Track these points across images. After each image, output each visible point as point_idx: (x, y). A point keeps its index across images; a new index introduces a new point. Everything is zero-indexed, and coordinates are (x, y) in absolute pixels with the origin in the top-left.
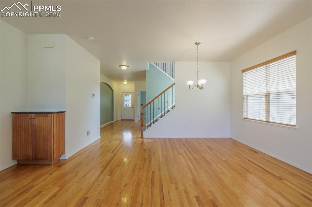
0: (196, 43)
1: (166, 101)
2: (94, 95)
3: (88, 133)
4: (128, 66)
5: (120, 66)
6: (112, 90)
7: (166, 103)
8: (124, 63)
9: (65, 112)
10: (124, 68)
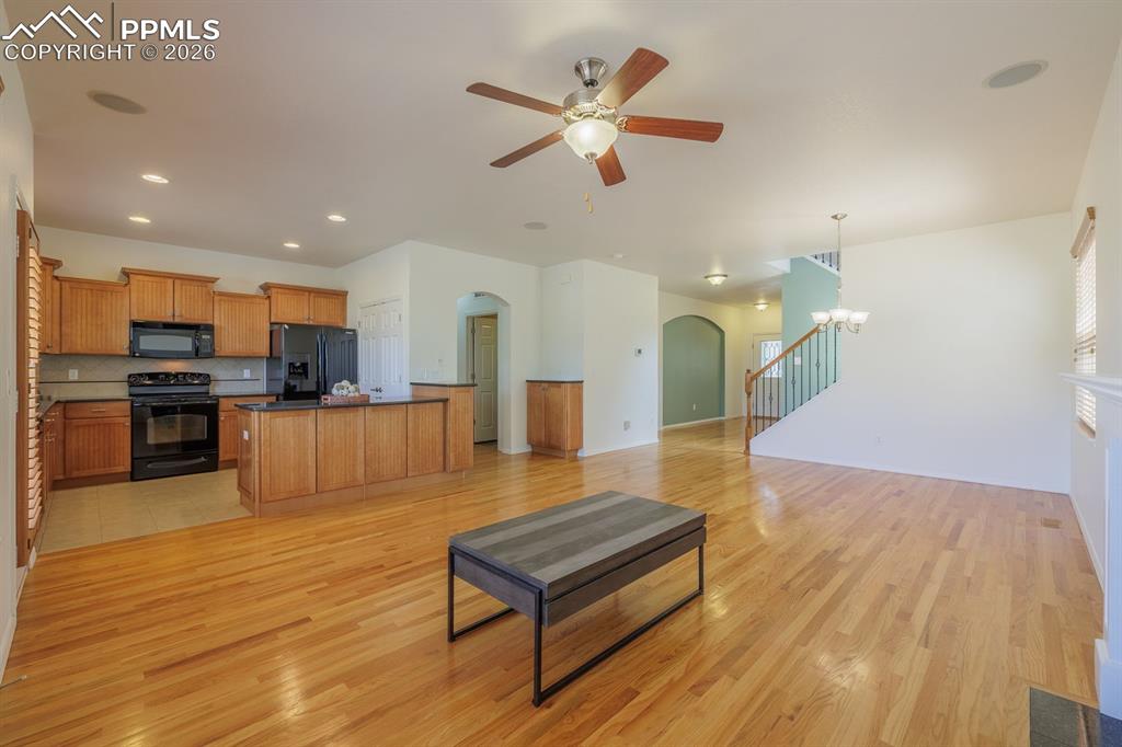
0: (835, 217)
1: (814, 362)
2: (640, 351)
3: (627, 425)
4: (725, 276)
5: (706, 277)
6: (721, 332)
7: (814, 368)
8: (717, 271)
9: (582, 382)
10: (717, 281)
